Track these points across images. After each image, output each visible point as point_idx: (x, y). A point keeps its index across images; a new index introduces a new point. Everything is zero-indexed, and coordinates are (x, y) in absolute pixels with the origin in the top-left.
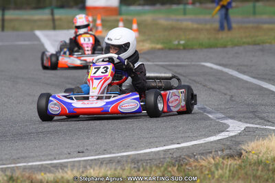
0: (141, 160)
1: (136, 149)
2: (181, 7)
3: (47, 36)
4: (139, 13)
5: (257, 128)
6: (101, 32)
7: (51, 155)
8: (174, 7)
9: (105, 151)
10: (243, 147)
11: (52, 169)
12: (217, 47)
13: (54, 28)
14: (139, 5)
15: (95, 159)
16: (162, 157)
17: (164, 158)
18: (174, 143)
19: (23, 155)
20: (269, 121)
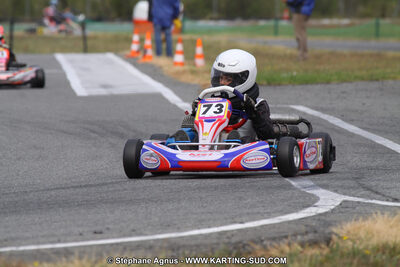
0: (184, 246)
1: (179, 230)
2: (271, 23)
3: (71, 62)
4: (210, 31)
5: (359, 202)
6: (150, 57)
7: (53, 235)
8: (262, 23)
9: (134, 232)
10: (334, 230)
11: (53, 256)
12: (317, 83)
13: (86, 50)
14: (211, 19)
15: (117, 244)
16: (215, 241)
17: (218, 244)
18: (235, 222)
19: (13, 235)
20: (377, 193)
